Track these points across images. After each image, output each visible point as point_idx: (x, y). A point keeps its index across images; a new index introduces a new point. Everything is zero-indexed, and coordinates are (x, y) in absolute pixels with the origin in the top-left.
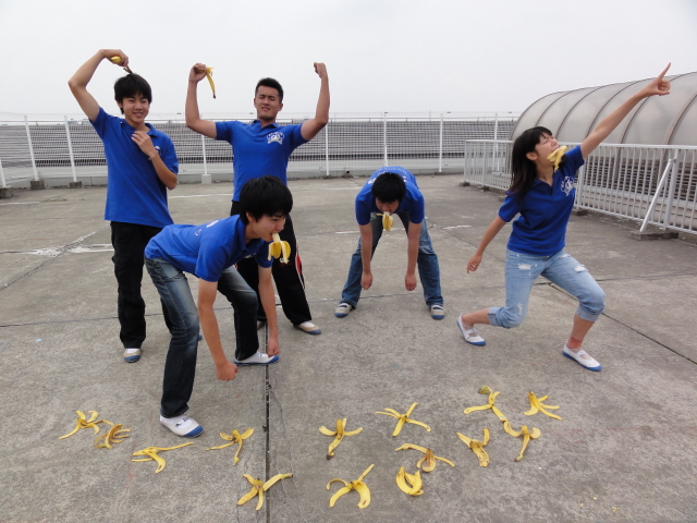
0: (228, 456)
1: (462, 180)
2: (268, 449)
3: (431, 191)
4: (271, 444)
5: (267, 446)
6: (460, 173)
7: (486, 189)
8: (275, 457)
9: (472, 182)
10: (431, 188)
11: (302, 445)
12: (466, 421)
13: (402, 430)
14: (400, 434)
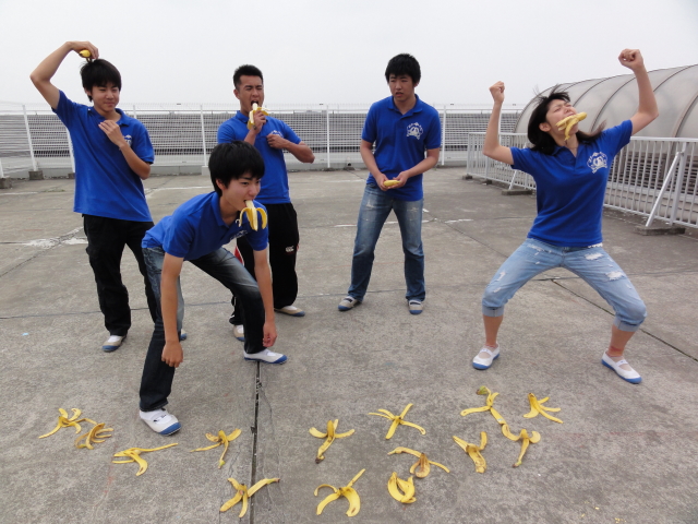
0: (213, 459)
1: (464, 173)
2: (255, 451)
3: (433, 184)
4: (259, 446)
5: (255, 448)
6: (462, 166)
7: (489, 182)
8: (262, 460)
9: (475, 175)
10: (433, 181)
11: (290, 447)
12: (463, 423)
13: (396, 432)
14: (394, 437)
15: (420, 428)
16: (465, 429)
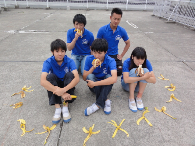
1: (152, 14)
3: (141, 17)
5: (60, 135)
6: (152, 11)
7: (160, 18)
8: (61, 142)
12: (145, 132)
13: (117, 134)
14: (116, 137)
15: (127, 133)
16: (145, 136)
